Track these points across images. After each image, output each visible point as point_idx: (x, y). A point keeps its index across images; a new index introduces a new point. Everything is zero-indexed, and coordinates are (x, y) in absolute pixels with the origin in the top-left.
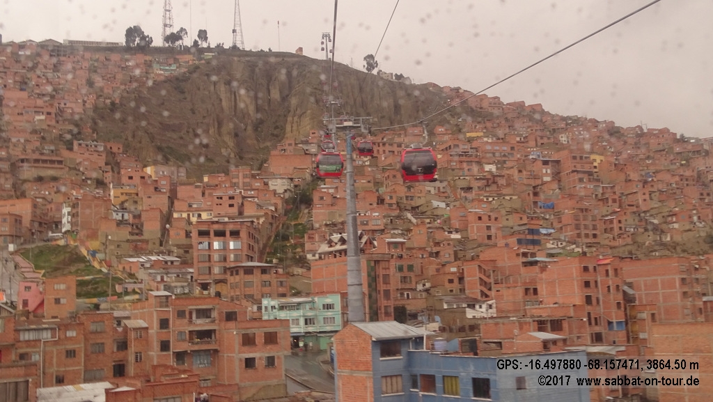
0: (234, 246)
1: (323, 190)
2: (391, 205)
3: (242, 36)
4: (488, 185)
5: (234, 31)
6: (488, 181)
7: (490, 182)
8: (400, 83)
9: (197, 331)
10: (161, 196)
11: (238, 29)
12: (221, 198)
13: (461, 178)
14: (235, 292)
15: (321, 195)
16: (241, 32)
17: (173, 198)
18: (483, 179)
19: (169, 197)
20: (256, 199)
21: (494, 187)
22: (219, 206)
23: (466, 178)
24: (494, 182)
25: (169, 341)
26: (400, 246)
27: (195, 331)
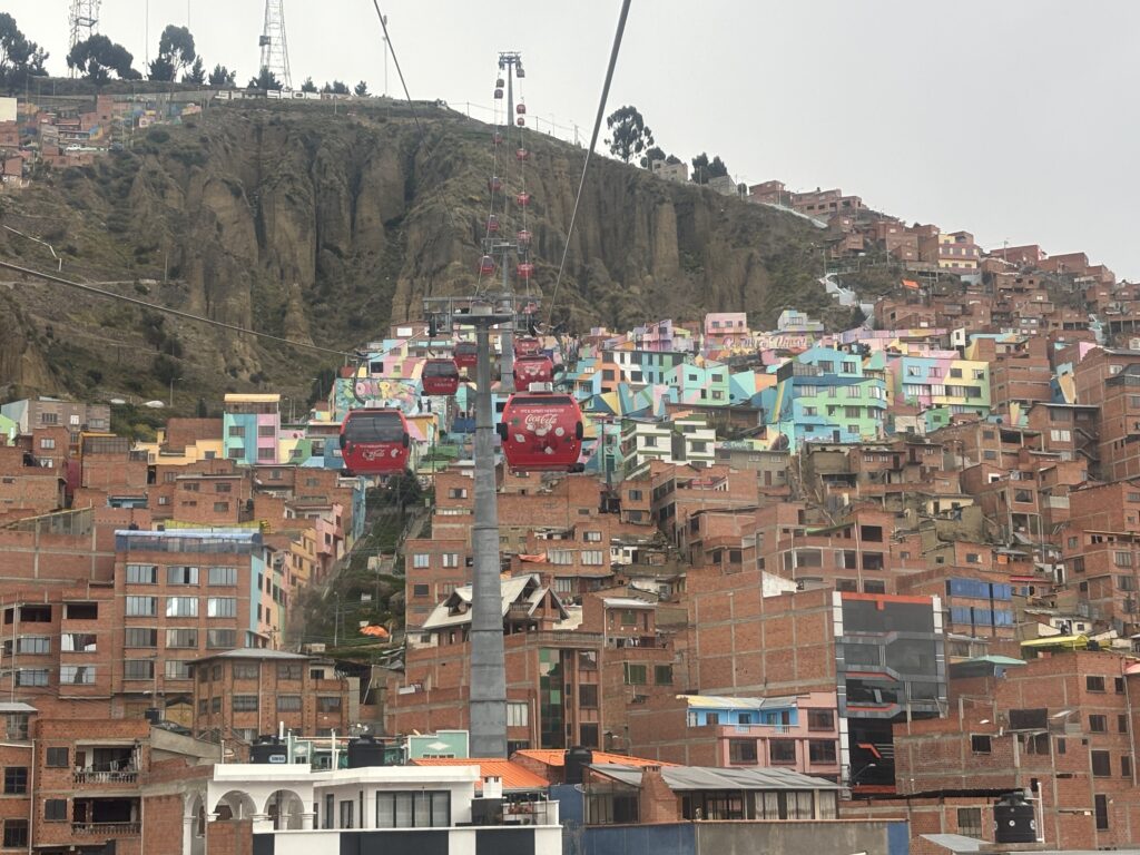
0: (219, 607)
1: (464, 473)
2: (636, 514)
3: (285, 53)
4: (897, 470)
5: (264, 41)
6: (896, 460)
7: (902, 460)
8: (705, 191)
9: (93, 799)
10: (41, 478)
11: (274, 34)
12: (196, 488)
13: (829, 449)
14: (209, 722)
15: (456, 485)
16: (285, 45)
17: (70, 486)
18: (884, 454)
19: (61, 482)
20: (289, 492)
21: (913, 475)
22: (188, 508)
23: (842, 449)
24: (914, 463)
25: (26, 823)
26: (640, 617)
27: (89, 799)
